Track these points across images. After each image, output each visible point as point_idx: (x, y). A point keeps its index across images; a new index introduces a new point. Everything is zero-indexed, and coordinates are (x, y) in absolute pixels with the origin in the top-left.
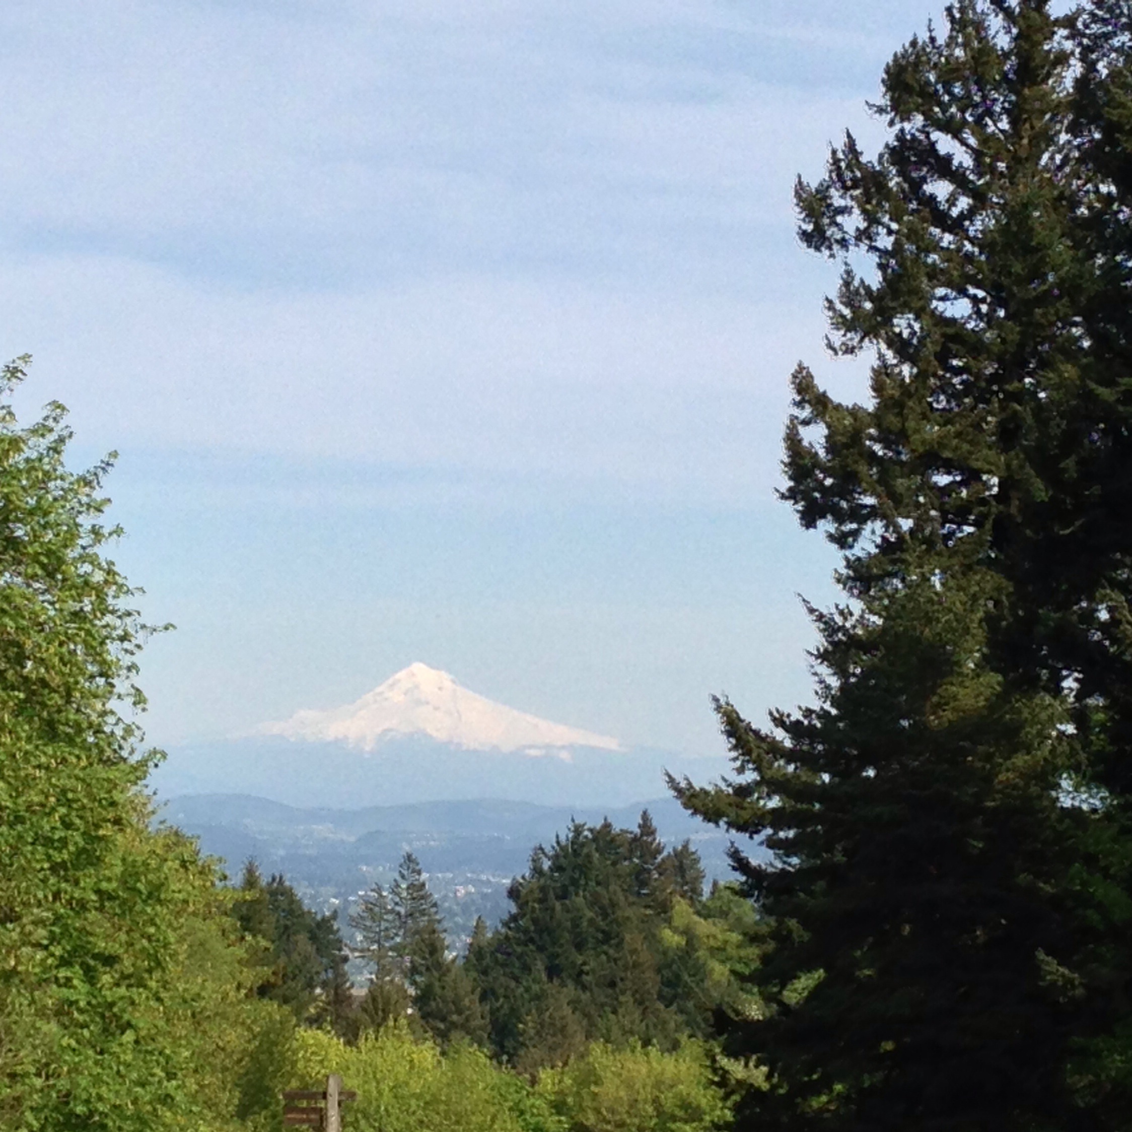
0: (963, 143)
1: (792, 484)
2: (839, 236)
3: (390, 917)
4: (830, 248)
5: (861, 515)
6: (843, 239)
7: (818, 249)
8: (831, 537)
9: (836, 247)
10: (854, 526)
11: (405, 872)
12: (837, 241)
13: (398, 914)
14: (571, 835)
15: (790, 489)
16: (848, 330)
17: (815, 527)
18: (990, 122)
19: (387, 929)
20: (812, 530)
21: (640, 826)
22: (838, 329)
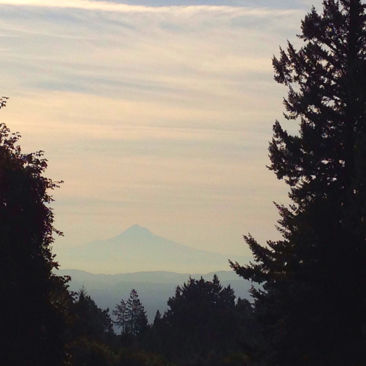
0: (332, 47)
1: (273, 164)
2: (289, 78)
3: (127, 311)
4: (286, 82)
5: (298, 174)
6: (290, 79)
7: (281, 82)
8: (287, 182)
9: (288, 82)
10: (295, 178)
11: (132, 296)
12: (288, 80)
13: (130, 310)
14: (189, 283)
15: (272, 166)
16: (293, 111)
17: (282, 178)
18: (340, 40)
19: (126, 315)
20: (281, 179)
21: (213, 280)
22: (289, 111)
